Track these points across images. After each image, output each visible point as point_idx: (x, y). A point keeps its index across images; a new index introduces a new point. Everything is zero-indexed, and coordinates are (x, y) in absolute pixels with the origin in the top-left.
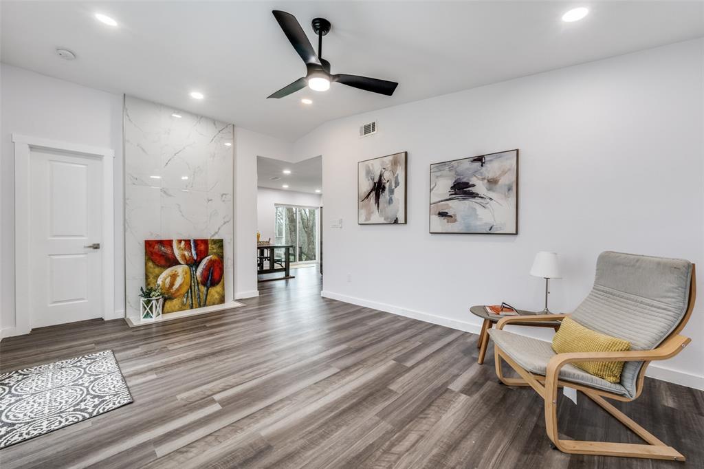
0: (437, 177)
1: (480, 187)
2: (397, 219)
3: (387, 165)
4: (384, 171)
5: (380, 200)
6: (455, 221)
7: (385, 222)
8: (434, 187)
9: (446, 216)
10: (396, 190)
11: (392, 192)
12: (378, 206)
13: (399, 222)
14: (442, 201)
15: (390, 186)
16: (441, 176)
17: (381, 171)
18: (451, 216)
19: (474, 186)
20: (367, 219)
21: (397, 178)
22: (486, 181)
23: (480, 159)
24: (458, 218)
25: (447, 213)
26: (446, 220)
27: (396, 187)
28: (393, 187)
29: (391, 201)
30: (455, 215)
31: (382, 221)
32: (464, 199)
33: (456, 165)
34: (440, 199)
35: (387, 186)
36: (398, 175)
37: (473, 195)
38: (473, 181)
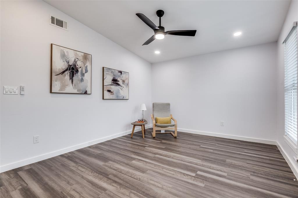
0: (107, 74)
1: (120, 82)
2: (86, 91)
3: (80, 57)
4: (77, 60)
5: (74, 78)
6: (113, 94)
7: (78, 93)
8: (105, 78)
9: (110, 92)
10: (86, 74)
11: (83, 75)
12: (72, 82)
13: (88, 93)
14: (109, 85)
15: (82, 71)
16: (108, 74)
17: (75, 60)
18: (112, 92)
19: (119, 81)
20: (61, 89)
21: (86, 67)
22: (122, 81)
23: (121, 72)
24: (114, 93)
25: (110, 91)
26: (110, 94)
27: (86, 73)
28: (84, 72)
29: (82, 80)
30: (113, 92)
31: (76, 91)
32: (116, 86)
33: (113, 71)
34: (108, 84)
35: (80, 70)
36: (87, 66)
37: (118, 85)
38: (119, 79)
